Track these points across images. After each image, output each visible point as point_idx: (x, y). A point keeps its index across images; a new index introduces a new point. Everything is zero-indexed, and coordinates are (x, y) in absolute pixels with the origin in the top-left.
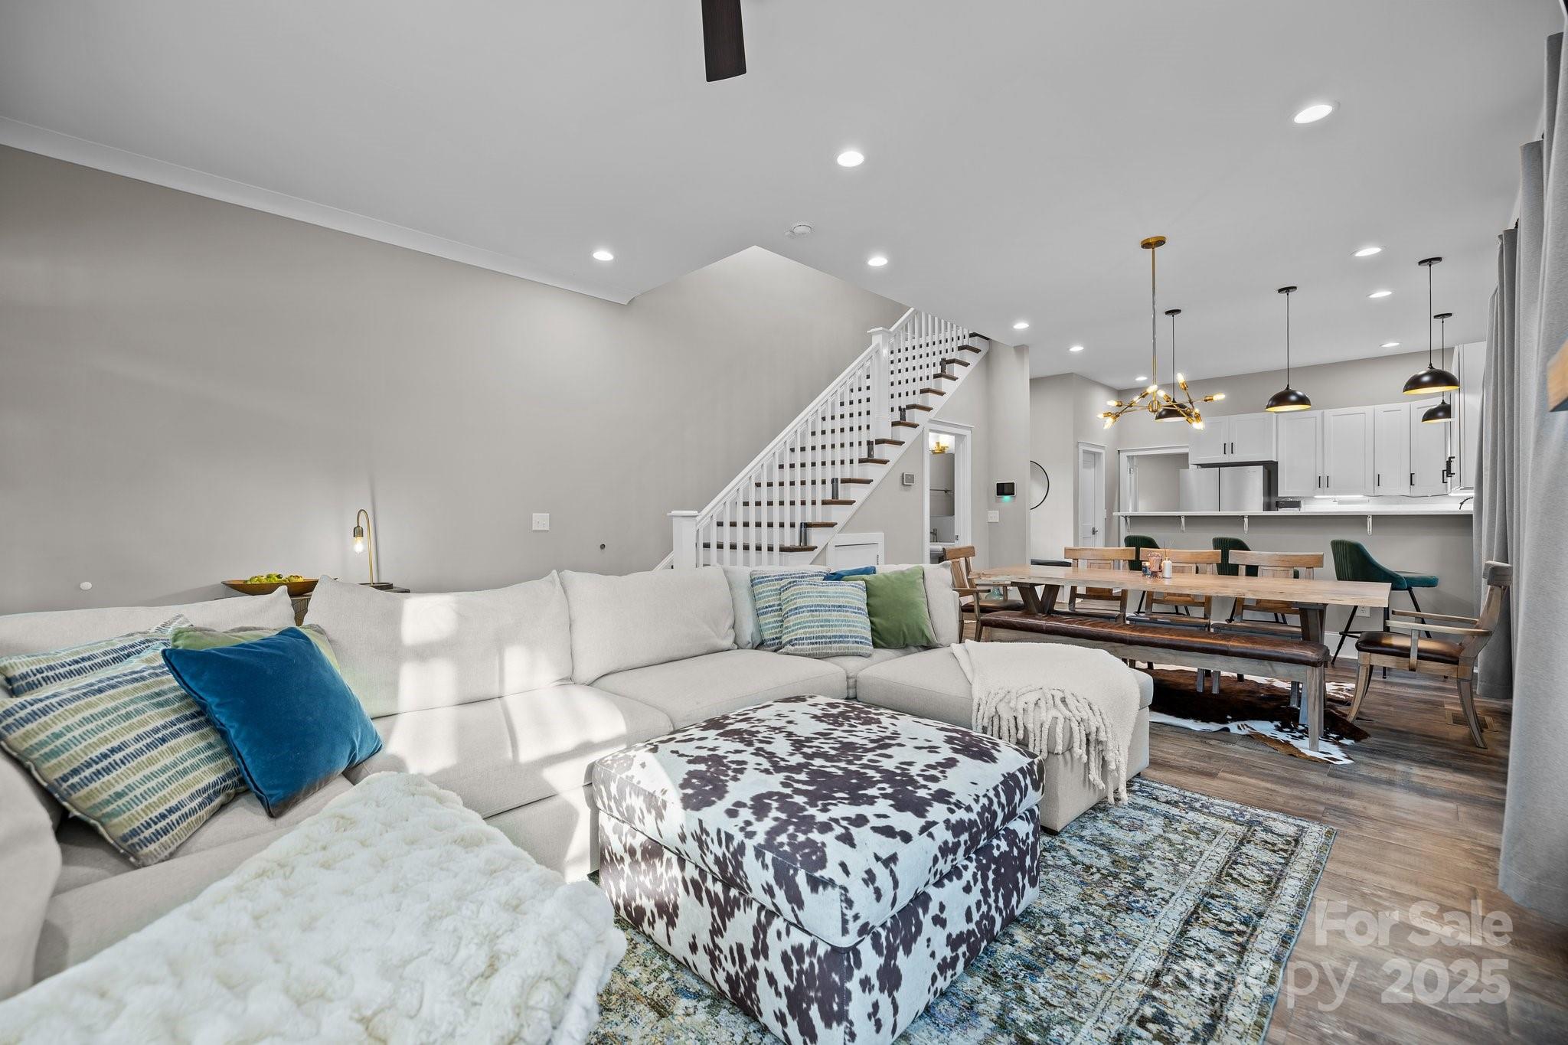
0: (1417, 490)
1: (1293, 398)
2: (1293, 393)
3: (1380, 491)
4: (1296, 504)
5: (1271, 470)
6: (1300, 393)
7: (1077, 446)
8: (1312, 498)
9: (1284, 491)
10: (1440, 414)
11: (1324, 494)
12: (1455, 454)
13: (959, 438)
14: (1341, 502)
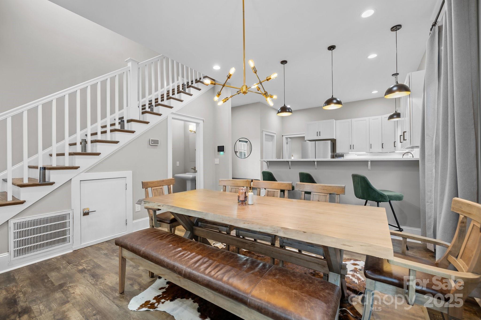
0: (384, 150)
1: (335, 101)
2: (335, 99)
3: (372, 150)
4: (342, 156)
5: (334, 142)
6: (338, 100)
7: (262, 132)
8: (348, 153)
9: (339, 151)
10: (395, 116)
11: (352, 152)
12: (407, 130)
13: (198, 124)
14: (358, 155)
